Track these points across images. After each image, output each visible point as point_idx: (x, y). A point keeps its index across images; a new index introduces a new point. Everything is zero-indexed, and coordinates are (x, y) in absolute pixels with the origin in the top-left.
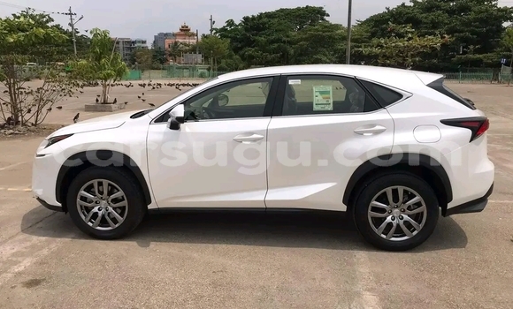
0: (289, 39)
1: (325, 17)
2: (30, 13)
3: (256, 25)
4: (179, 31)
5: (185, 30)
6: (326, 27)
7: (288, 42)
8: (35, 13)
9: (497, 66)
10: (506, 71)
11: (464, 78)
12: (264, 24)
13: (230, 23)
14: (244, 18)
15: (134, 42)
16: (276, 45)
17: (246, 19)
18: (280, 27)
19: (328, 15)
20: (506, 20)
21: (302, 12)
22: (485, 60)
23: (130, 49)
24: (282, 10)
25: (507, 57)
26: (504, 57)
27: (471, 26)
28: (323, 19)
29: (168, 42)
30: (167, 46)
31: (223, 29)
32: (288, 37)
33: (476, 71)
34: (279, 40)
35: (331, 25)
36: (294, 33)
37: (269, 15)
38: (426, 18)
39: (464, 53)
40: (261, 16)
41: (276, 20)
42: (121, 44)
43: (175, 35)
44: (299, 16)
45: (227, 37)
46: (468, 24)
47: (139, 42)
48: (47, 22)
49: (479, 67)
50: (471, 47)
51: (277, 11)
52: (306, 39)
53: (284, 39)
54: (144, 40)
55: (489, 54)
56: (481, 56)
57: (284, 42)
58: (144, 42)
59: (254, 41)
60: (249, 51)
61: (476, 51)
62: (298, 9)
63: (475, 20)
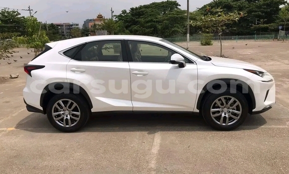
0: (157, 20)
1: (178, 7)
2: (7, 10)
3: (137, 12)
4: (96, 18)
5: (100, 17)
6: (178, 12)
7: (157, 22)
8: (10, 10)
9: (277, 31)
10: (282, 33)
11: (258, 38)
12: (142, 12)
13: (124, 12)
14: (131, 9)
15: (72, 25)
16: (150, 24)
17: (132, 9)
18: (152, 13)
19: (180, 5)
20: (281, 4)
21: (165, 4)
22: (270, 28)
23: (70, 29)
24: (153, 4)
25: (283, 25)
26: (281, 25)
27: (261, 8)
28: (177, 8)
29: (91, 24)
30: (90, 26)
31: (120, 16)
32: (156, 18)
33: (265, 34)
34: (151, 21)
35: (181, 11)
36: (161, 16)
37: (146, 7)
38: (235, 4)
39: (258, 24)
40: (141, 7)
41: (150, 9)
42: (64, 26)
43: (94, 20)
44: (163, 6)
45: (122, 20)
46: (259, 7)
47: (75, 25)
48: (17, 15)
49: (267, 31)
50: (262, 20)
51: (151, 4)
52: (167, 20)
53: (154, 20)
54: (77, 23)
55: (272, 24)
56: (267, 25)
57: (154, 22)
58: (77, 25)
59: (137, 22)
60: (135, 27)
61: (264, 23)
62: (163, 2)
63: (264, 5)
